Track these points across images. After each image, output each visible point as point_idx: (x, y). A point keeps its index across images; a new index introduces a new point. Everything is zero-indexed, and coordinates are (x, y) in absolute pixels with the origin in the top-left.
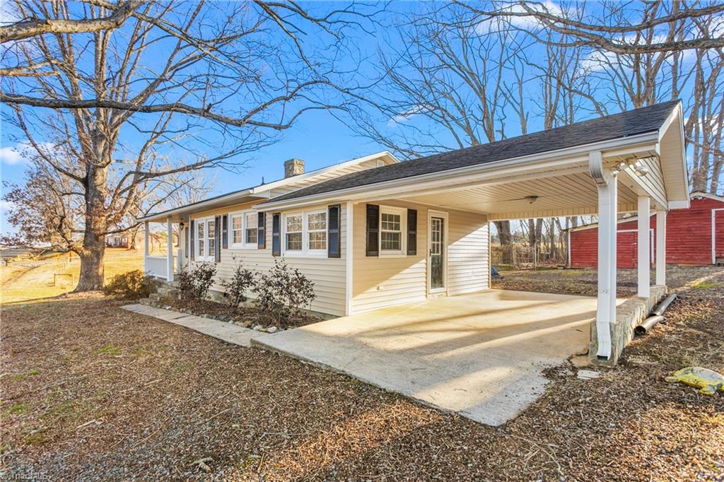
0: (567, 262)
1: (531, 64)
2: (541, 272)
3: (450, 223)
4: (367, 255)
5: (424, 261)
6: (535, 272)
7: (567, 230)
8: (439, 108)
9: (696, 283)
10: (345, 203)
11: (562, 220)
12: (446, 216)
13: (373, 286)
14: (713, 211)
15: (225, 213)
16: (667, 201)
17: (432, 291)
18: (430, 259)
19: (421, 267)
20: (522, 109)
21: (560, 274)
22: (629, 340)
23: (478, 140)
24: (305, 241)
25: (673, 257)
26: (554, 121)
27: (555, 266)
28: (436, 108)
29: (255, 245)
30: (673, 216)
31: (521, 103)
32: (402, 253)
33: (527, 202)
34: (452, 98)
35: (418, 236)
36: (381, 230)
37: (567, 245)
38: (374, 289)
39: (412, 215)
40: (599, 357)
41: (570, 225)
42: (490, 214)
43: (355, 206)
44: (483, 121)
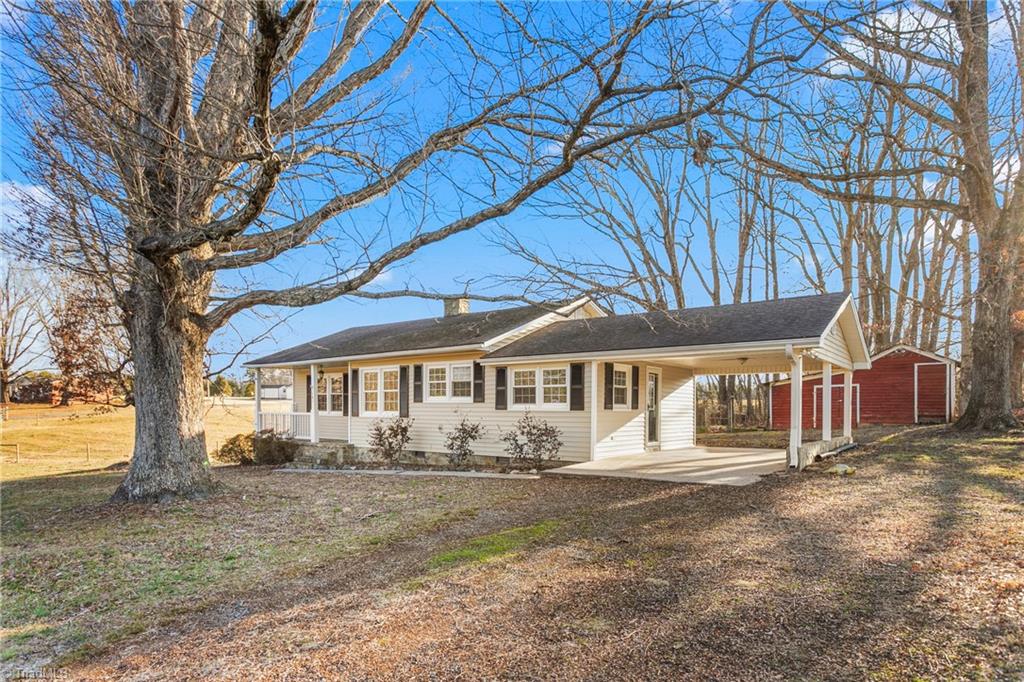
0: (768, 422)
1: (726, 174)
2: (740, 434)
3: (663, 378)
4: (605, 408)
5: (643, 415)
6: (732, 434)
7: (767, 384)
8: (604, 211)
9: (885, 439)
10: (590, 362)
11: (762, 376)
12: (659, 371)
13: (606, 436)
14: (916, 365)
15: (418, 363)
16: (853, 362)
17: (650, 444)
18: (648, 413)
19: (640, 420)
20: (709, 216)
21: (760, 436)
22: (810, 461)
23: (653, 255)
24: (539, 395)
25: (879, 416)
26: (750, 237)
27: (754, 427)
28: (597, 210)
29: (470, 399)
30: (858, 375)
31: (709, 207)
32: (627, 407)
33: (739, 362)
34: (616, 194)
35: (640, 392)
36: (615, 386)
37: (767, 401)
38: (608, 439)
39: (636, 370)
40: (791, 467)
41: (771, 379)
42: (696, 369)
43: (599, 365)
44: (664, 238)
